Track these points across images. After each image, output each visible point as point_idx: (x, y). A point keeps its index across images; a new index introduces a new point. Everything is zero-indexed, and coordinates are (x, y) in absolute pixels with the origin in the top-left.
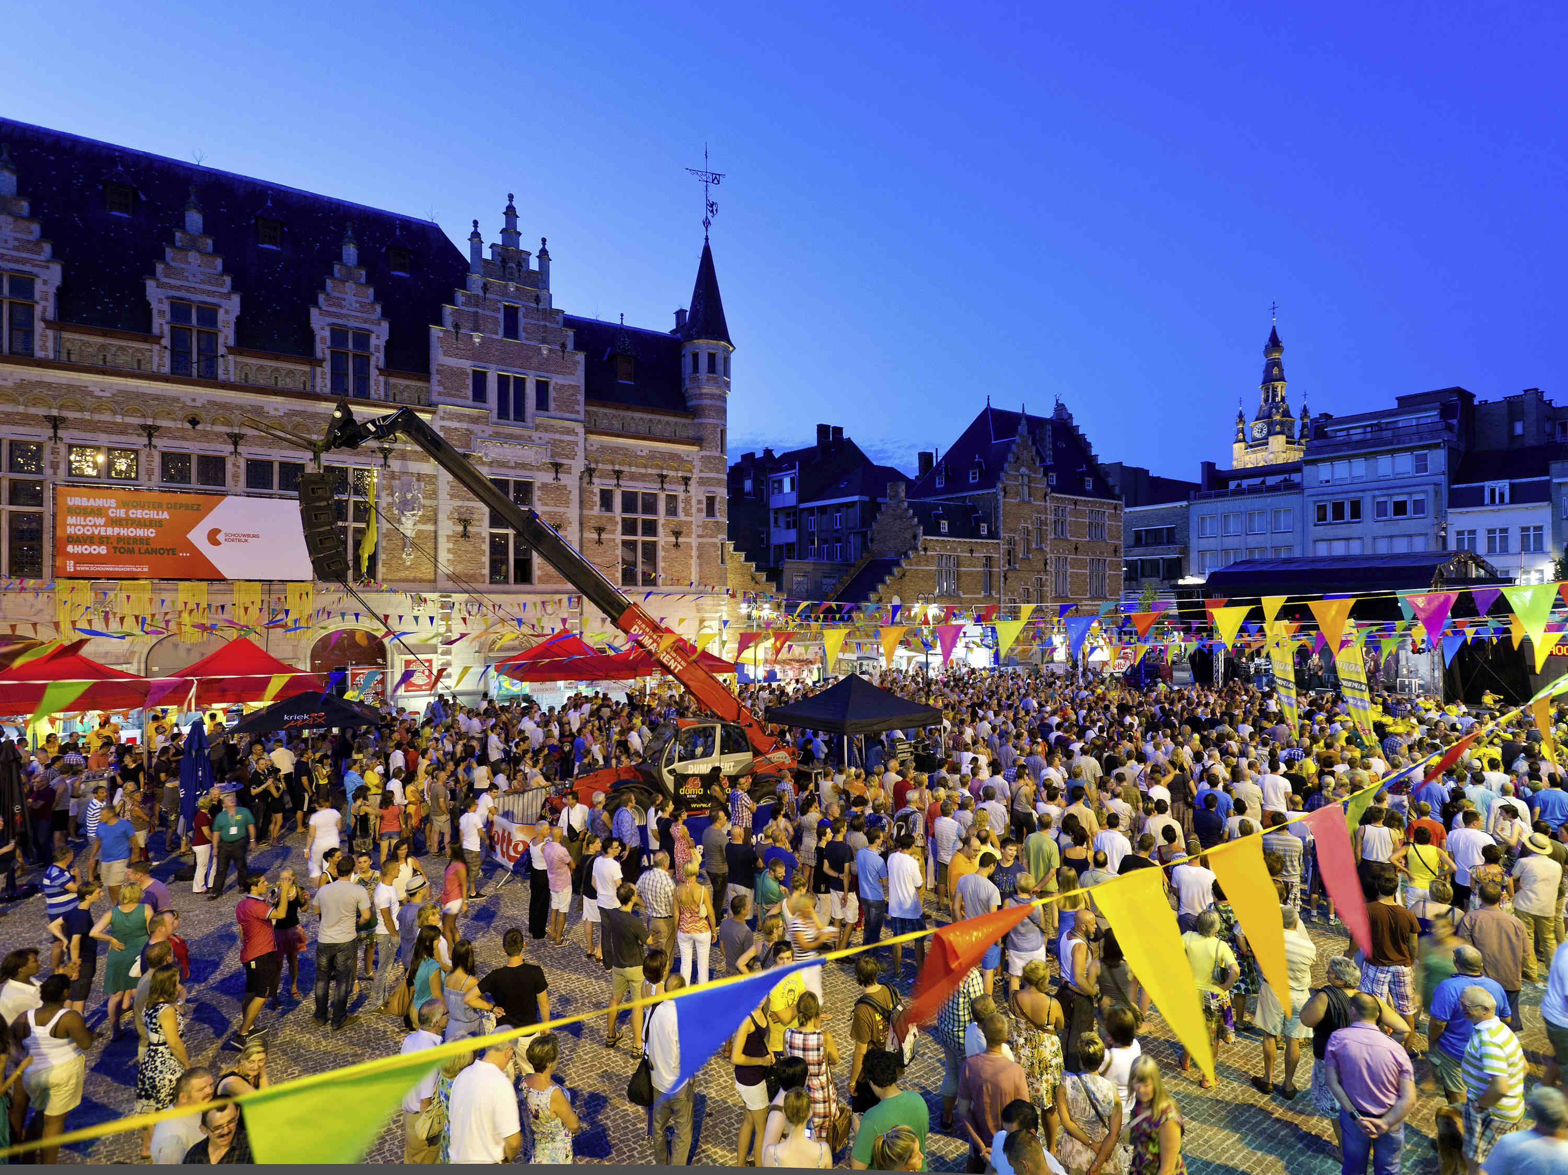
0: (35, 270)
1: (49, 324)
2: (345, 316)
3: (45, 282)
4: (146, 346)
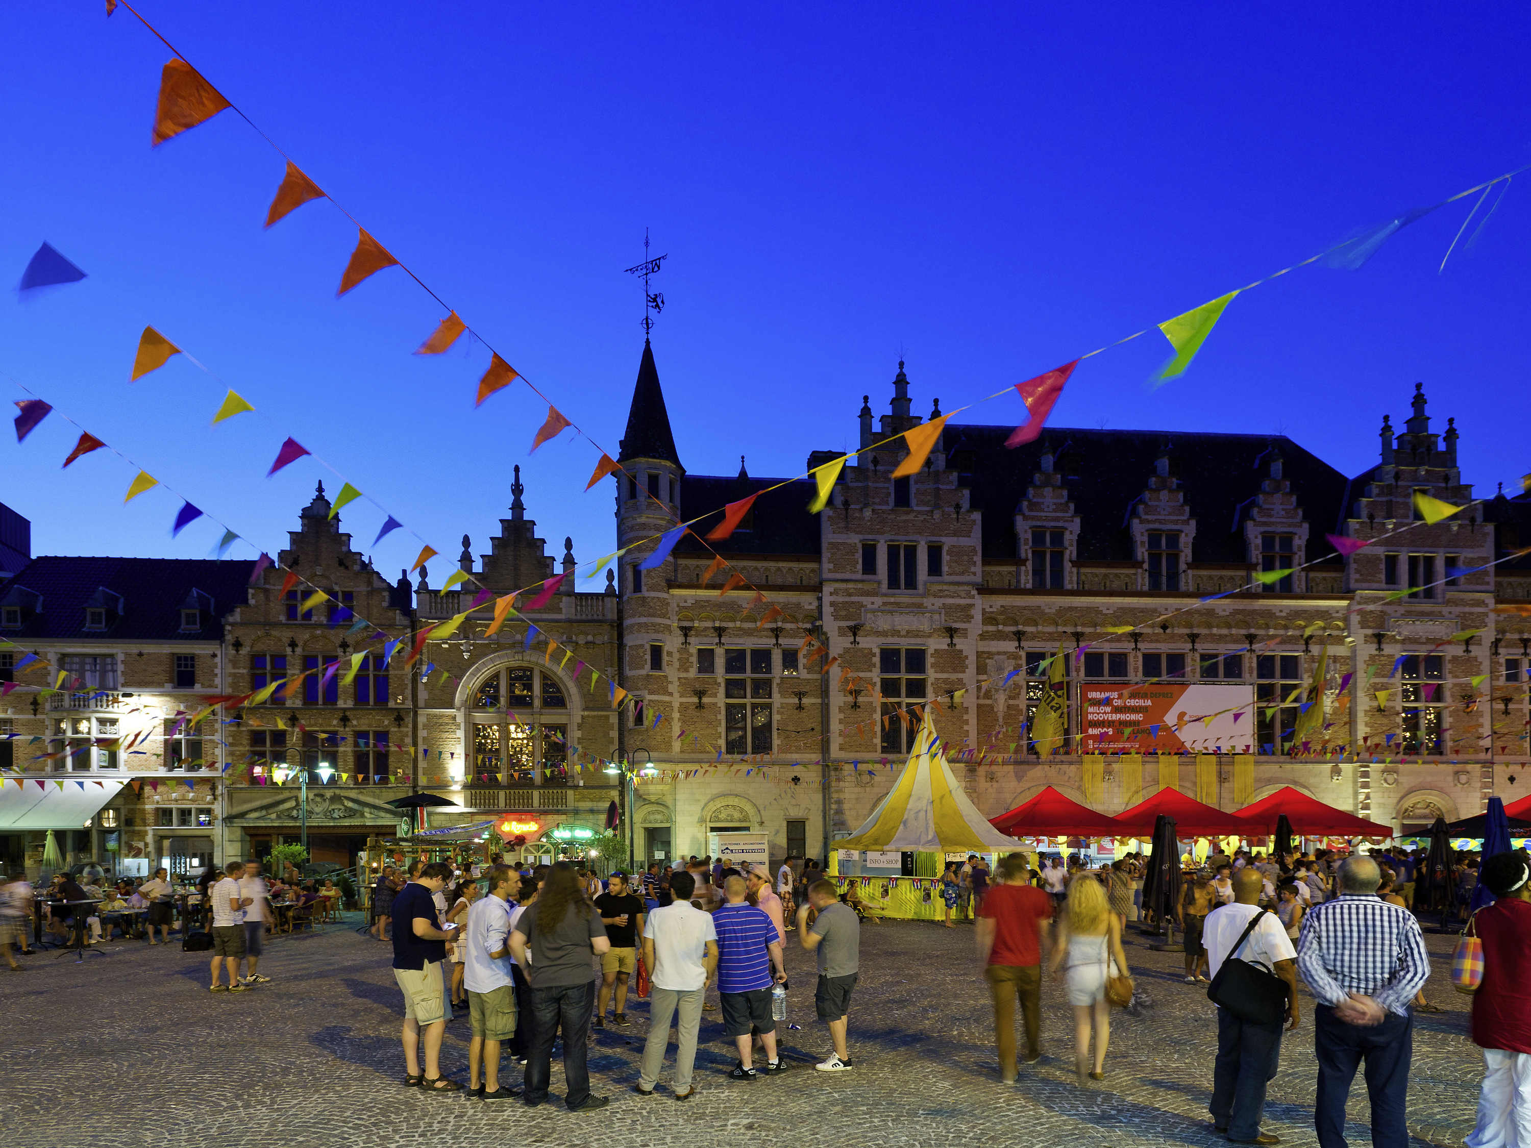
0: (1066, 525)
1: (1074, 564)
2: (1273, 523)
3: (1071, 533)
4: (1132, 571)
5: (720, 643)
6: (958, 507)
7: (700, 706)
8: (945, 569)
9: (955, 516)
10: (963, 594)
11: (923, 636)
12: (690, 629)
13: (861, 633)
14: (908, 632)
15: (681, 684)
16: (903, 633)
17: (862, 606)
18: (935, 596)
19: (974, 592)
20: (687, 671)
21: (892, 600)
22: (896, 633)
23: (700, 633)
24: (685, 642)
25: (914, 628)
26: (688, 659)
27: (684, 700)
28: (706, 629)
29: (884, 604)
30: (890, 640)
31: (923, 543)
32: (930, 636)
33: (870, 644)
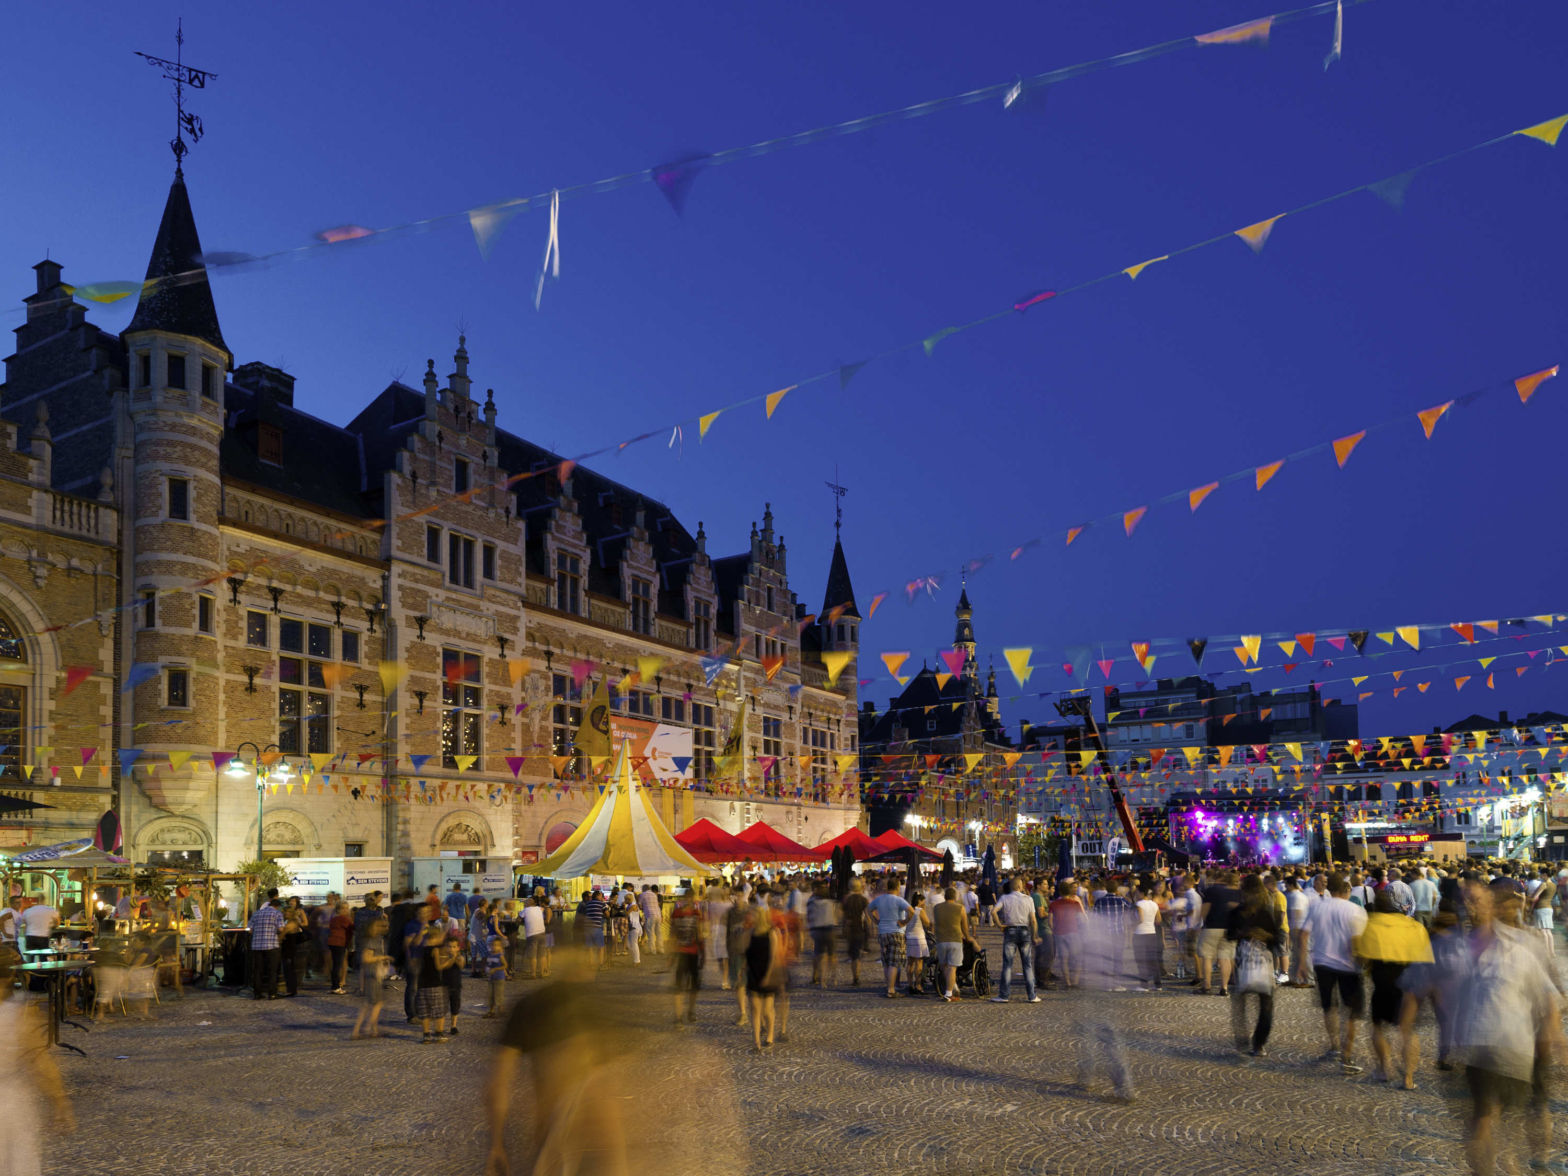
0: (583, 554)
2: (700, 591)
4: (623, 610)
5: (276, 609)
6: (507, 511)
7: (251, 688)
8: (497, 573)
9: (505, 519)
10: (511, 603)
11: (479, 642)
12: (241, 582)
13: (426, 627)
14: (468, 634)
15: (228, 655)
16: (464, 635)
17: (428, 597)
18: (490, 601)
19: (520, 604)
20: (235, 637)
21: (454, 596)
22: (457, 634)
23: (254, 590)
24: (235, 600)
25: (472, 631)
26: (237, 622)
27: (231, 677)
28: (259, 587)
29: (448, 599)
30: (452, 640)
31: (480, 540)
32: (485, 643)
33: (434, 640)
